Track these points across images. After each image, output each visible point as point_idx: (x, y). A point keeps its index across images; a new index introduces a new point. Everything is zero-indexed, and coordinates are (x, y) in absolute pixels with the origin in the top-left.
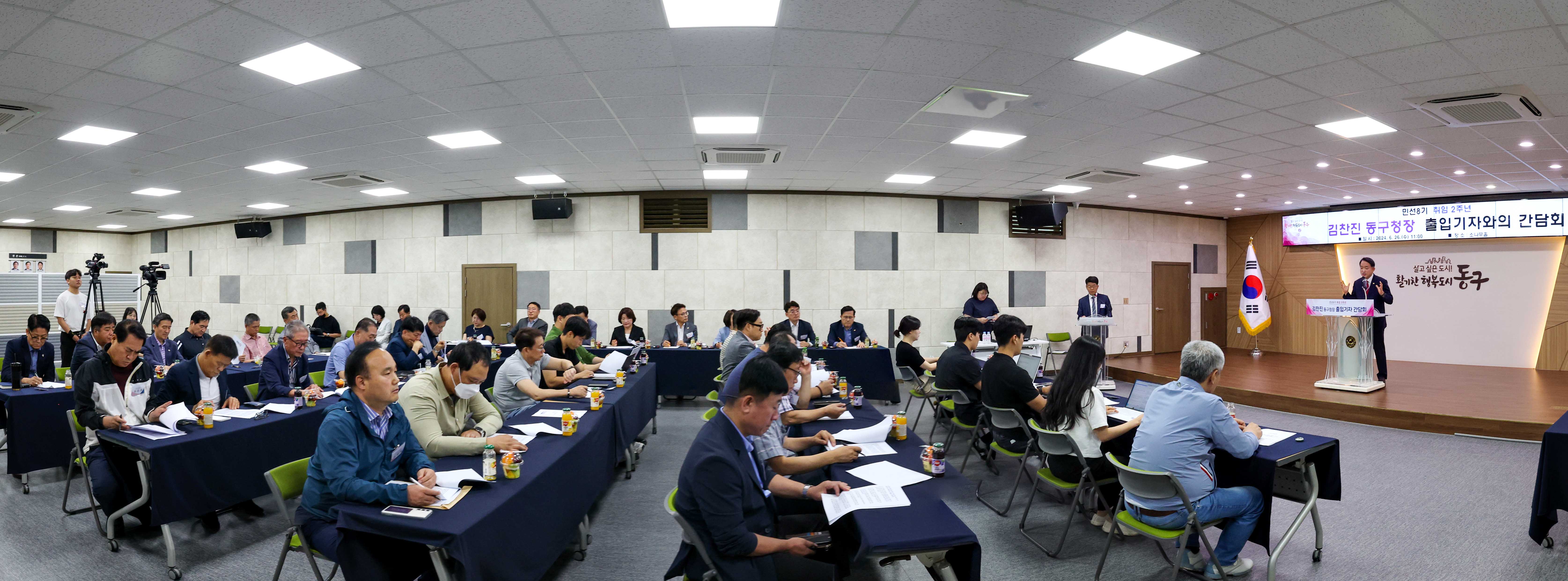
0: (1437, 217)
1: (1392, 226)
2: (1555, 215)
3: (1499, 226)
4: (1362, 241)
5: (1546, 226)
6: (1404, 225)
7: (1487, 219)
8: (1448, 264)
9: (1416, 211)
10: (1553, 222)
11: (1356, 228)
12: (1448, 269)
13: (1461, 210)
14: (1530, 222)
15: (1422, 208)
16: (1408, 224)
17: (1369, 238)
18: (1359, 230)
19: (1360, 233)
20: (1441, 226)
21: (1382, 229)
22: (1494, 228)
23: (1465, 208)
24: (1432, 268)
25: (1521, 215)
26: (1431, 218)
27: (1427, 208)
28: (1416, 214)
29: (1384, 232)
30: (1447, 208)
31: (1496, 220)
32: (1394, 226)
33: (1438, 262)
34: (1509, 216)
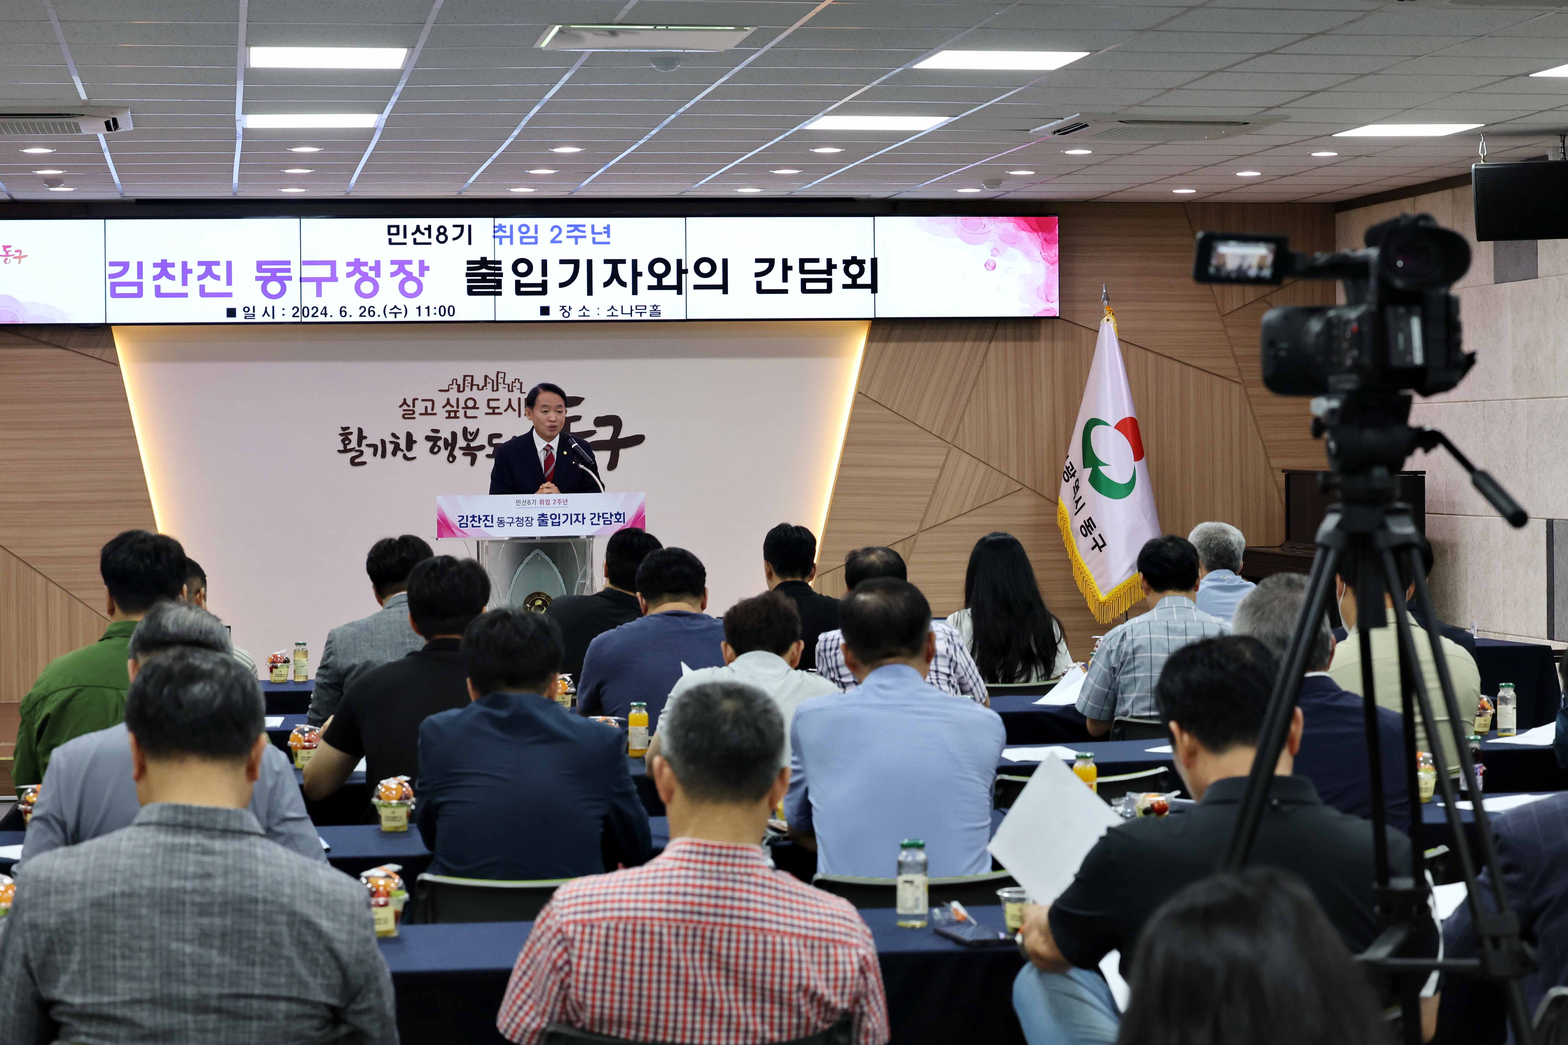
0: (506, 255)
1: (349, 275)
2: (854, 260)
3: (696, 287)
4: (240, 317)
5: (829, 290)
6: (393, 274)
7: (659, 268)
9: (434, 233)
10: (849, 281)
11: (217, 278)
12: (515, 410)
13: (579, 239)
14: (785, 279)
15: (454, 226)
16: (406, 272)
17: (266, 311)
18: (229, 282)
19: (229, 295)
20: (518, 283)
21: (314, 284)
22: (681, 294)
23: (593, 233)
24: (462, 404)
25: (758, 261)
26: (484, 259)
27: (470, 227)
28: (430, 244)
29: (319, 294)
30: (536, 232)
31: (686, 271)
32: (358, 276)
33: (483, 387)
34: (725, 262)
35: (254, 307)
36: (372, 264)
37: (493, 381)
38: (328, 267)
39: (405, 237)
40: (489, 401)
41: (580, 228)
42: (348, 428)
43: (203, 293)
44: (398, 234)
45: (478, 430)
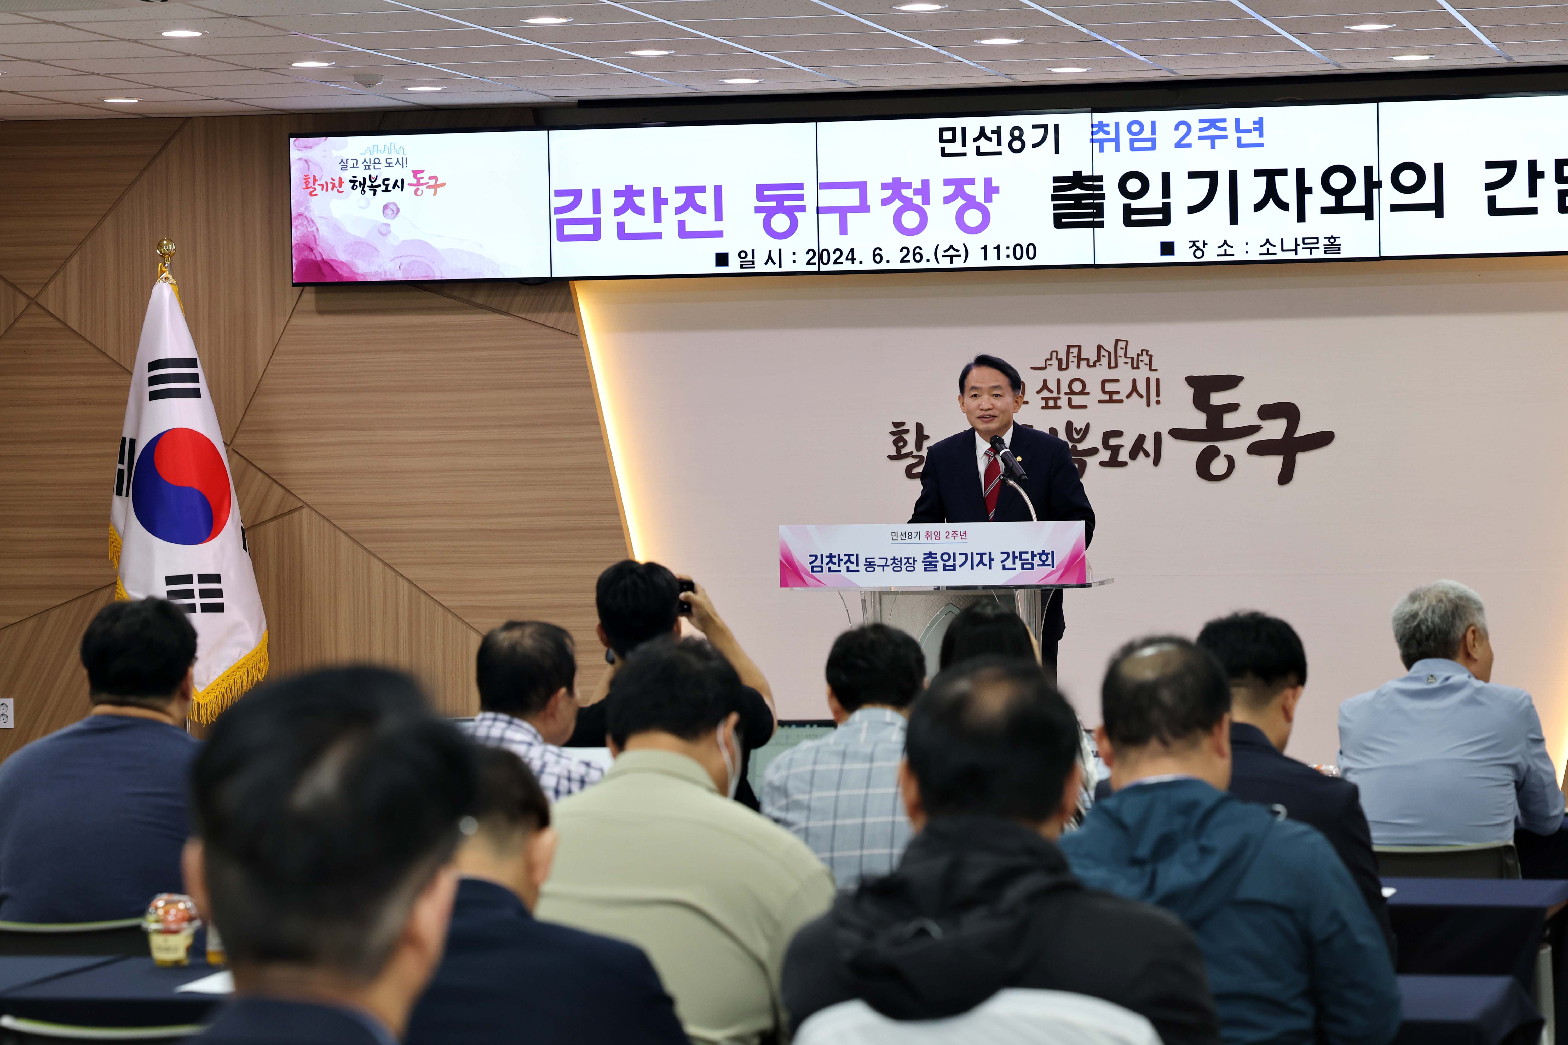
0: (1110, 166)
1: (885, 202)
3: (1395, 208)
4: (734, 266)
6: (948, 200)
7: (1338, 181)
8: (1142, 374)
9: (1006, 138)
11: (702, 210)
12: (1141, 396)
13: (1217, 141)
14: (1533, 192)
15: (1034, 127)
16: (966, 196)
17: (770, 257)
18: (719, 217)
19: (719, 234)
20: (1127, 207)
21: (836, 217)
22: (1372, 219)
23: (1238, 130)
24: (1065, 388)
25: (1490, 165)
26: (1077, 174)
27: (1057, 127)
28: (999, 153)
29: (843, 230)
30: (1153, 132)
31: (1379, 185)
32: (897, 204)
33: (1095, 362)
34: (1439, 168)
35: (753, 251)
36: (917, 185)
37: (1110, 353)
38: (856, 192)
39: (964, 144)
40: (1104, 382)
41: (1219, 124)
42: (903, 424)
43: (683, 233)
44: (953, 140)
45: (1088, 426)
